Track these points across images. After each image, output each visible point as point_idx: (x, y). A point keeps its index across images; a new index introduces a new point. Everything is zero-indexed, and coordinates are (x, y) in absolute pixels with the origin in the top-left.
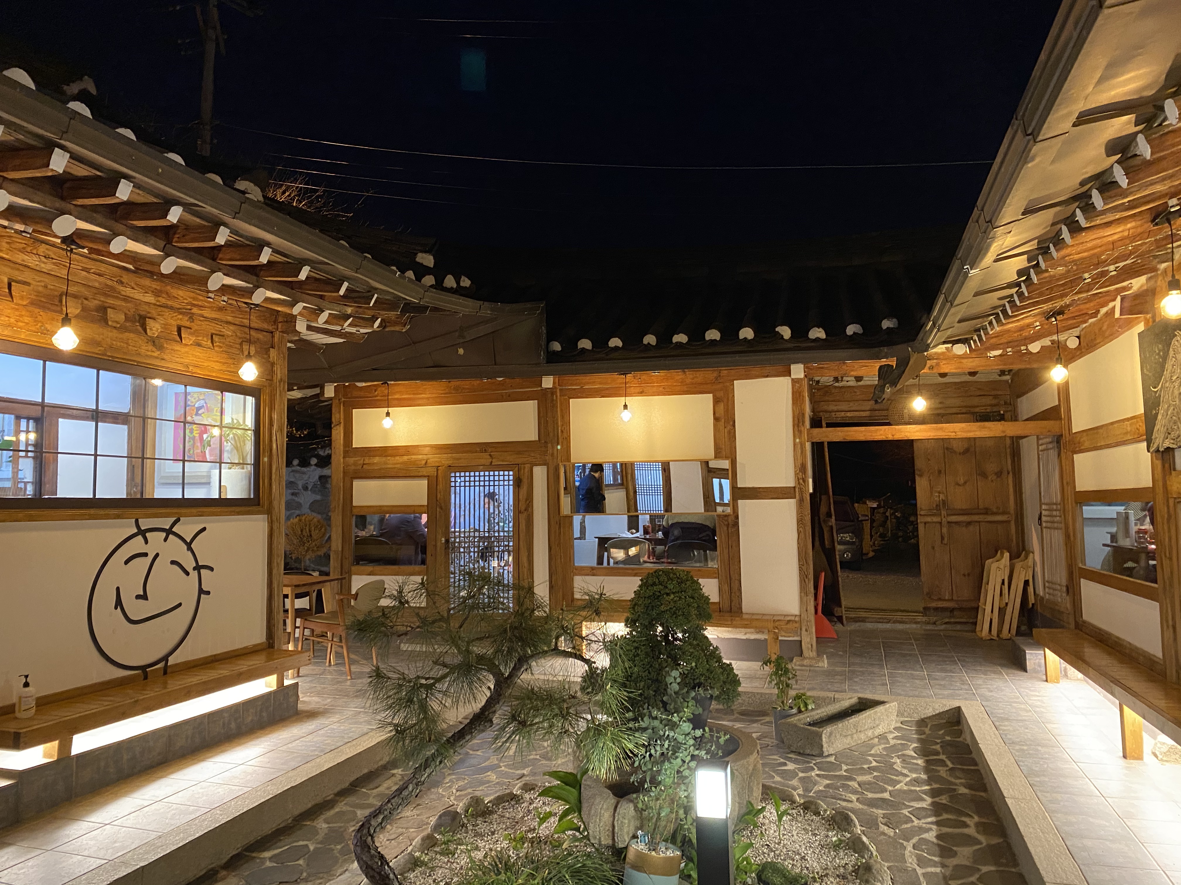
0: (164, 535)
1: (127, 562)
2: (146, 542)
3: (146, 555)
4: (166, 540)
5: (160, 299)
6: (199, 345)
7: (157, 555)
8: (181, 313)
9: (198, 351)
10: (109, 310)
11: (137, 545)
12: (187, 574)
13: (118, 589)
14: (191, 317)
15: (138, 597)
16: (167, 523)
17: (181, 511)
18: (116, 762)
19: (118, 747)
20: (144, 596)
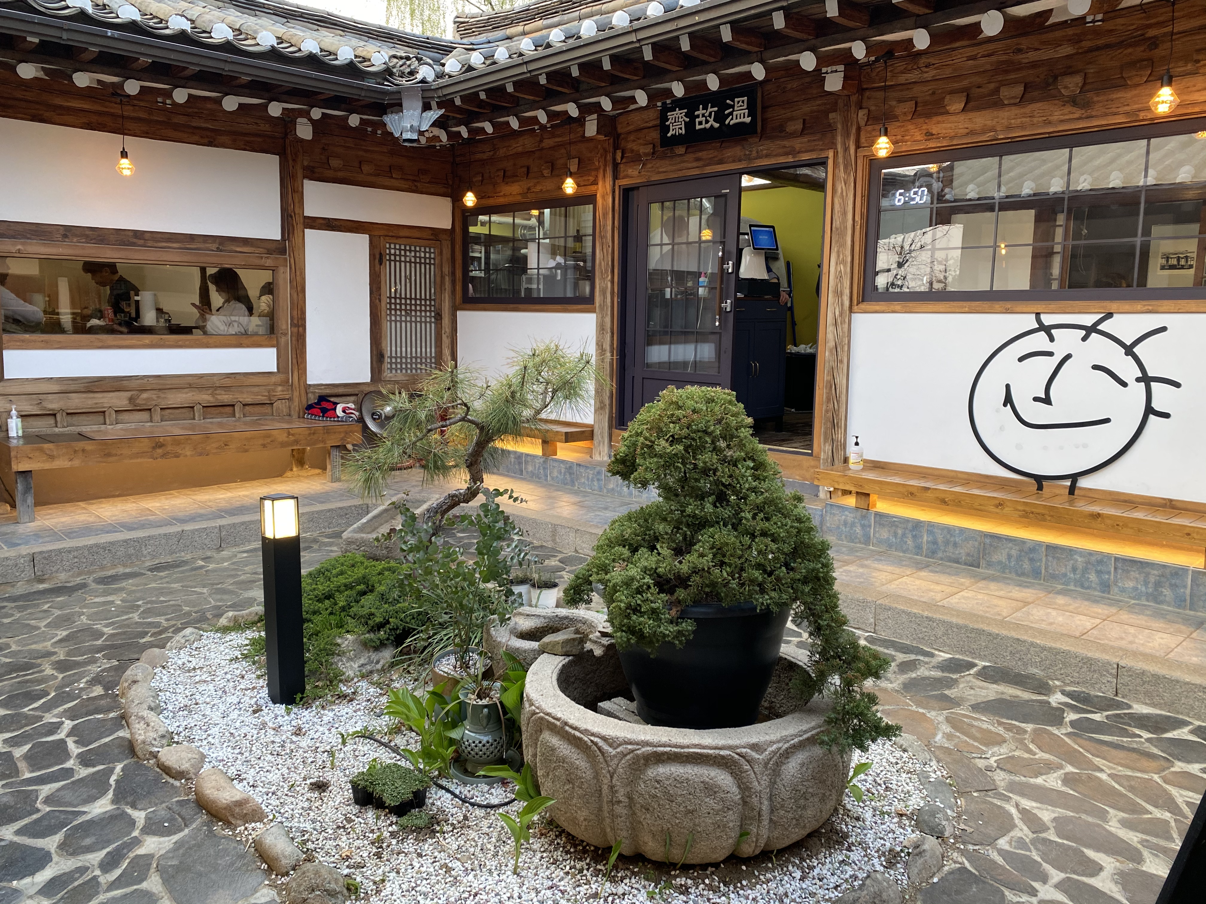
0: (1083, 333)
1: (1021, 359)
2: (1052, 339)
3: (1050, 354)
4: (1084, 339)
7: (1068, 357)
11: (1040, 341)
12: (1124, 384)
13: (1008, 387)
15: (1036, 399)
16: (1088, 320)
17: (1112, 306)
18: (914, 537)
19: (917, 525)
20: (1047, 401)
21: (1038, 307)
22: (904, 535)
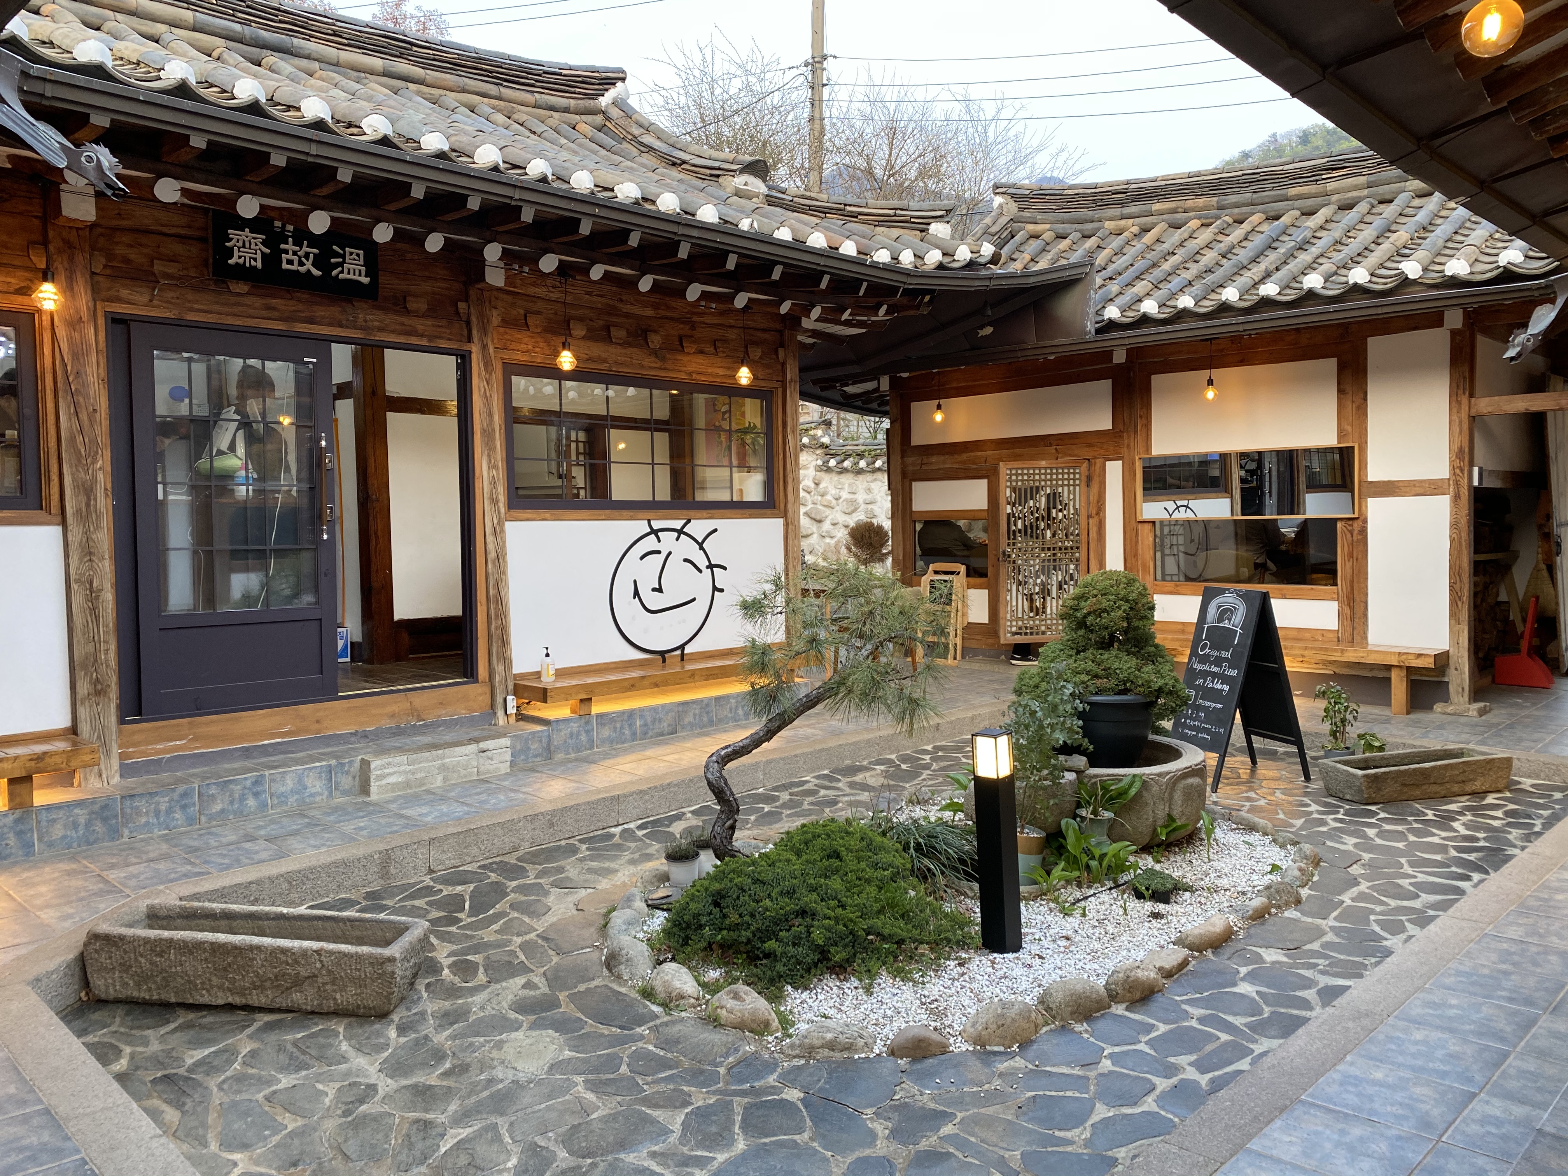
0: (676, 534)
1: (642, 558)
2: (659, 541)
3: (659, 552)
4: (677, 539)
5: (660, 311)
6: (702, 352)
7: (670, 553)
8: (683, 323)
9: (700, 359)
10: (612, 329)
11: (650, 543)
12: (700, 571)
13: (635, 582)
14: (693, 326)
15: (654, 590)
16: (678, 524)
17: (692, 513)
18: (630, 725)
19: (631, 714)
20: (660, 590)
21: (650, 514)
22: (622, 727)
